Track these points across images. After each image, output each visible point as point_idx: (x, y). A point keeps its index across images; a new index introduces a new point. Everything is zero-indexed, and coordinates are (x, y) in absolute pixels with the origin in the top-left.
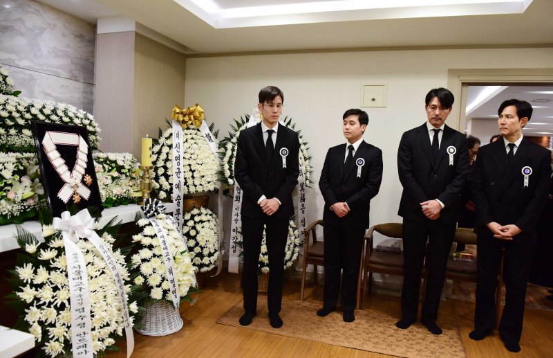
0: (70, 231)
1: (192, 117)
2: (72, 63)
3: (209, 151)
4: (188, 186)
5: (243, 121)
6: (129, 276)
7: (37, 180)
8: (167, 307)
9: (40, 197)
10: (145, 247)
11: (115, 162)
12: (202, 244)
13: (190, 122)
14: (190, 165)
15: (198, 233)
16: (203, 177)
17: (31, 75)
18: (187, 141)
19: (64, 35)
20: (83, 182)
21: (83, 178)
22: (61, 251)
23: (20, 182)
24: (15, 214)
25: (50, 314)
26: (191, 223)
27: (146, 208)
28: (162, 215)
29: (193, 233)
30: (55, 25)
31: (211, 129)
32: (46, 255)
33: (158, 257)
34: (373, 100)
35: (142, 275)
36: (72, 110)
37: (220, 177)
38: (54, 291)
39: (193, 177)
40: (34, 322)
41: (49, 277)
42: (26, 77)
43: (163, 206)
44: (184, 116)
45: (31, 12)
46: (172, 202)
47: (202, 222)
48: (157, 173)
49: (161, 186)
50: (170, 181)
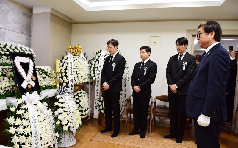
0: (30, 101)
1: (77, 50)
2: (22, 26)
3: (84, 65)
4: (76, 81)
5: (99, 52)
6: (54, 121)
7: (11, 78)
8: (69, 134)
9: (13, 86)
10: (60, 108)
11: (44, 70)
12: (82, 106)
13: (76, 52)
14: (76, 71)
15: (80, 101)
16: (82, 76)
17: (4, 31)
18: (74, 61)
19: (18, 14)
20: (32, 79)
21: (32, 77)
22: (26, 110)
23: (4, 79)
24: (2, 94)
25: (23, 139)
26: (77, 97)
27: (59, 90)
28: (66, 94)
29: (78, 101)
30: (14, 9)
31: (84, 55)
32: (19, 112)
33: (66, 112)
34: (155, 43)
35: (59, 120)
36: (24, 47)
37: (89, 76)
38: (24, 128)
39: (78, 77)
40: (16, 143)
41: (22, 122)
42: (1, 32)
43: (66, 90)
44: (73, 50)
45: (3, 3)
46: (69, 88)
47: (82, 96)
48: (62, 75)
49: (64, 81)
50: (68, 78)
